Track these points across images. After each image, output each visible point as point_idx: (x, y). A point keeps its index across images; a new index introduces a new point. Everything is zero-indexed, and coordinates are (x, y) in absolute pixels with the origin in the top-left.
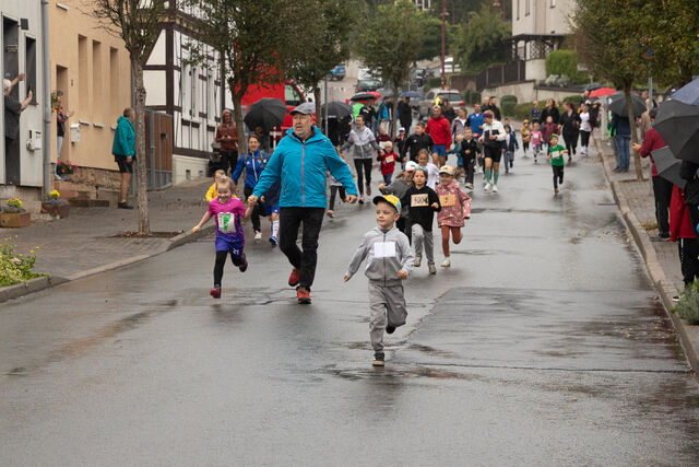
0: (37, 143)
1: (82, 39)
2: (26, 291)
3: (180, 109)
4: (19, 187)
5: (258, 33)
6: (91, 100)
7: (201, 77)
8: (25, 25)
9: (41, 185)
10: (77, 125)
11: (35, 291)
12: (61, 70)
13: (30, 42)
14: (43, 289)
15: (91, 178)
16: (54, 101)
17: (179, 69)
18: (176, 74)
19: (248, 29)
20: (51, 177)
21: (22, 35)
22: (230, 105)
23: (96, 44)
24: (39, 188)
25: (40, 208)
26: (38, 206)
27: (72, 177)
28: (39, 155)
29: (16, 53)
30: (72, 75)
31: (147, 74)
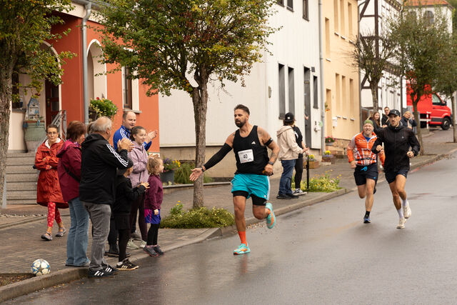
0: (319, 128)
1: (337, 75)
2: (338, 195)
3: (381, 109)
4: (311, 149)
5: (426, 71)
6: (341, 105)
7: (391, 92)
8: (313, 70)
9: (320, 148)
10: (336, 118)
11: (341, 195)
12: (328, 91)
13: (315, 78)
14: (343, 194)
15: (342, 145)
16: (326, 106)
17: (381, 88)
18: (379, 90)
19: (421, 68)
20: (325, 144)
21: (312, 75)
22: (405, 106)
23: (343, 77)
24: (319, 150)
25: (321, 159)
26: (319, 158)
27: (333, 144)
28: (319, 133)
29: (309, 83)
30: (333, 93)
31: (364, 91)
